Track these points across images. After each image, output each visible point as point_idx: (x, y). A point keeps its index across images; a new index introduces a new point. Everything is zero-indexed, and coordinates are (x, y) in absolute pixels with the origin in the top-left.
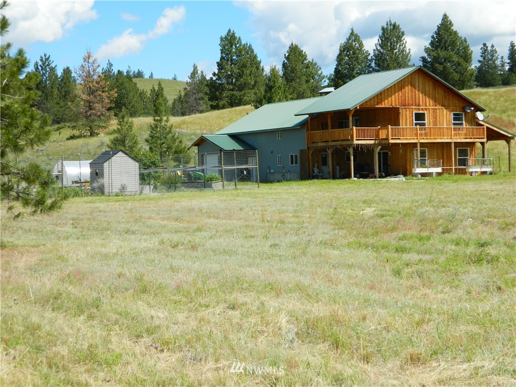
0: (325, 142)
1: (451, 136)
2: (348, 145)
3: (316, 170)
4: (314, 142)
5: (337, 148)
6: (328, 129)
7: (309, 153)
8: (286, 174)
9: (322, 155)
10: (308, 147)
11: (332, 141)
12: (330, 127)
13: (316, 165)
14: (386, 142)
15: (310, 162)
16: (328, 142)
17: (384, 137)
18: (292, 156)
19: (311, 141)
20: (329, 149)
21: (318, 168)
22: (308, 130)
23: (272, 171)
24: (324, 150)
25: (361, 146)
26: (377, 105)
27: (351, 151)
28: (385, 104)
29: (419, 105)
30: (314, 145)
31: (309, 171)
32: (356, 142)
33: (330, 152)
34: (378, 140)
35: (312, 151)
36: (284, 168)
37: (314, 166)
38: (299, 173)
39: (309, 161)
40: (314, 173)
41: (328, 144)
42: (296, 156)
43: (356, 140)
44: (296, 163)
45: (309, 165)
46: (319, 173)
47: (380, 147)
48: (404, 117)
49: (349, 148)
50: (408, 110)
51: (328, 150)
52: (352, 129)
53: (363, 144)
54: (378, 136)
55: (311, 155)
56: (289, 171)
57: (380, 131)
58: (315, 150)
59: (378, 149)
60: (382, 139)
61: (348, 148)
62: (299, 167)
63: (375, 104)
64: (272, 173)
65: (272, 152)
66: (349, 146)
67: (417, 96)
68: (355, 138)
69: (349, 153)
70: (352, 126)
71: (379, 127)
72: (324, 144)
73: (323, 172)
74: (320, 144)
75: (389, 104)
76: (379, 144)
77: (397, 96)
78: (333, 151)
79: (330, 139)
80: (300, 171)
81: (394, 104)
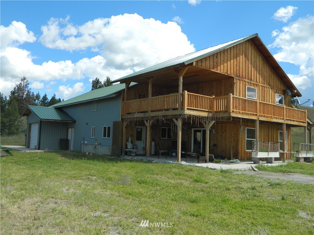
0: (143, 112)
1: (284, 117)
2: (176, 115)
3: (130, 145)
4: (130, 113)
5: (158, 120)
6: (148, 97)
7: (123, 125)
8: (97, 147)
9: (137, 129)
10: (122, 119)
11: (152, 111)
12: (150, 95)
13: (130, 140)
14: (226, 115)
15: (124, 135)
16: (147, 112)
17: (222, 109)
18: (105, 128)
19: (126, 111)
20: (147, 121)
21: (132, 143)
22: (123, 100)
23: (86, 142)
24: (141, 123)
25: (193, 118)
26: (213, 69)
27: (179, 123)
28: (221, 70)
29: (251, 80)
30: (129, 116)
31: (122, 145)
32: (187, 112)
33: (148, 124)
34: (211, 112)
35: (126, 123)
36: (96, 140)
37: (127, 141)
38: (111, 147)
39: (122, 134)
40: (127, 148)
41: (147, 115)
42: (109, 128)
43: (188, 109)
44: (109, 136)
45: (122, 138)
46: (133, 149)
47: (214, 122)
48: (238, 90)
49: (177, 119)
50: (241, 82)
51: (145, 122)
52: (183, 95)
53: (195, 116)
54: (211, 107)
55: (126, 127)
56: (100, 144)
57: (215, 102)
58: (130, 122)
59: (211, 125)
60: (217, 112)
61: (174, 120)
62: (111, 140)
63: (211, 67)
64: (86, 144)
65: (87, 124)
66: (177, 117)
67: (250, 68)
68: (186, 107)
69: (176, 126)
70: (183, 90)
71: (214, 96)
72: (142, 115)
73: (137, 148)
74: (136, 115)
75: (225, 72)
76: (212, 118)
77: (232, 64)
78: (153, 123)
79: (150, 109)
80: (111, 145)
81: (229, 73)
